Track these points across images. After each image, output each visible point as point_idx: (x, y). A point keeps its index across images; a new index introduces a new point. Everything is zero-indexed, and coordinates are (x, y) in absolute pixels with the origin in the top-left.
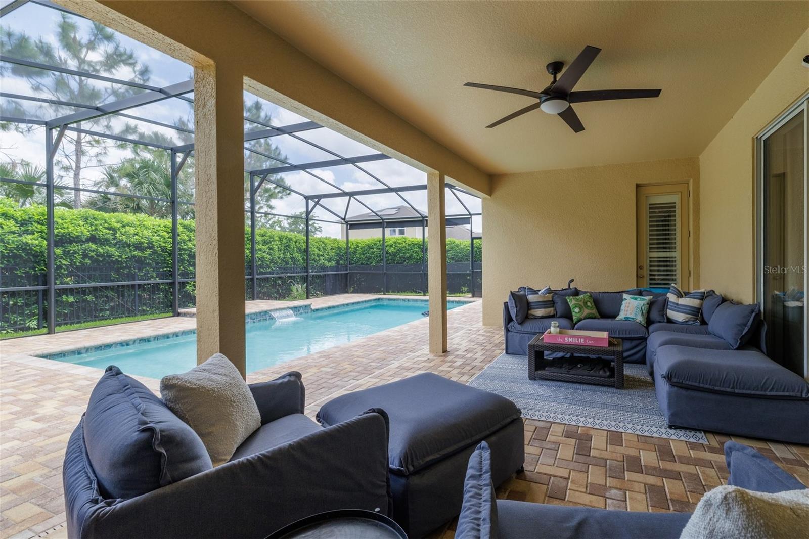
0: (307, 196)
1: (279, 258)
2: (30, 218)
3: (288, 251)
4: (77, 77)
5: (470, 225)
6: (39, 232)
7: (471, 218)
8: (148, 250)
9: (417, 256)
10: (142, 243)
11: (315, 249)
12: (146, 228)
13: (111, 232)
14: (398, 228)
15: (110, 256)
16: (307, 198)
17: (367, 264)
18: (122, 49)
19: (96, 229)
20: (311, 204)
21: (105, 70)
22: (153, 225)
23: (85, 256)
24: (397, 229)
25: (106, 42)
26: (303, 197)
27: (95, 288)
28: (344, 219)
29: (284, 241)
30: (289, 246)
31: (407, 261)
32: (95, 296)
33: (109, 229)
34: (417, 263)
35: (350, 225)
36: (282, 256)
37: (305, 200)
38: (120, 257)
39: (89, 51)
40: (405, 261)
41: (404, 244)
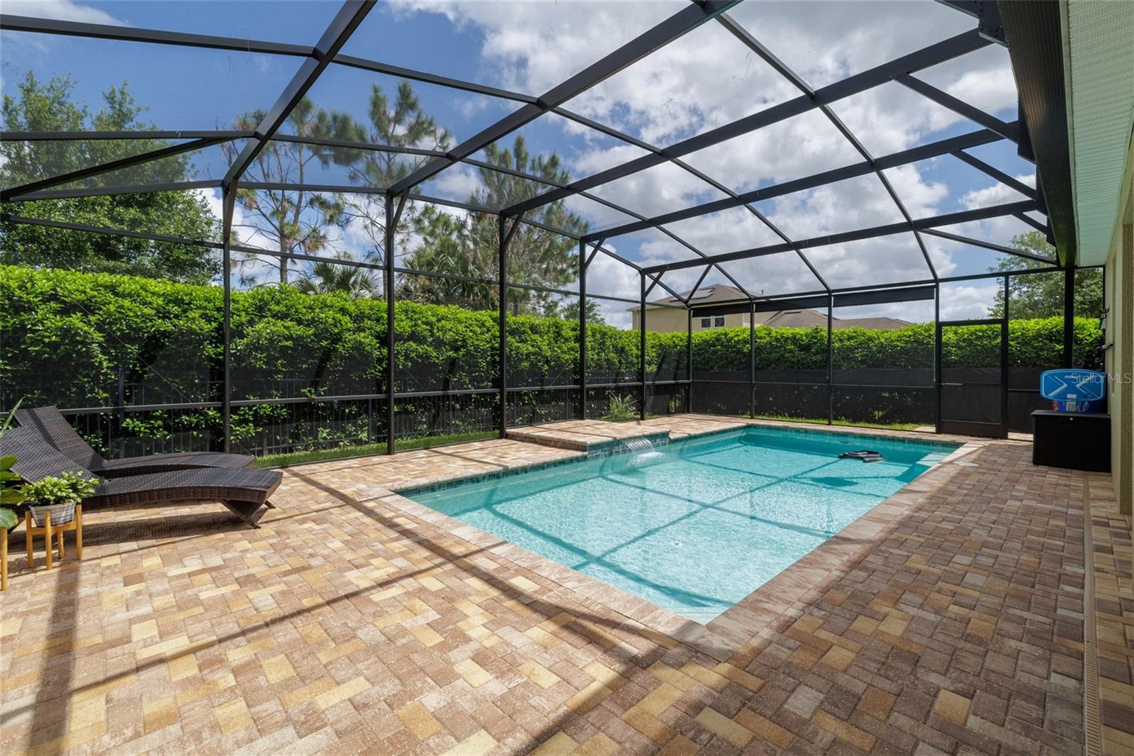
0: (643, 269)
1: (592, 359)
2: (361, 313)
3: (604, 351)
4: (385, 154)
5: (933, 301)
6: (369, 329)
7: (937, 287)
8: (462, 349)
9: (793, 357)
10: (457, 341)
11: (633, 348)
12: (460, 322)
13: (428, 327)
14: (715, 317)
15: (428, 357)
16: (644, 272)
17: (704, 369)
18: (423, 117)
19: (416, 325)
20: (649, 281)
21: (409, 144)
22: (466, 318)
23: (407, 357)
24: (713, 319)
25: (410, 112)
26: (637, 271)
27: (415, 398)
28: (686, 302)
29: (598, 336)
30: (603, 343)
31: (773, 366)
32: (414, 405)
33: (426, 323)
34: (792, 367)
35: (694, 309)
36: (596, 357)
37: (639, 276)
38: (438, 358)
39: (397, 126)
40: (769, 365)
41: (768, 338)
